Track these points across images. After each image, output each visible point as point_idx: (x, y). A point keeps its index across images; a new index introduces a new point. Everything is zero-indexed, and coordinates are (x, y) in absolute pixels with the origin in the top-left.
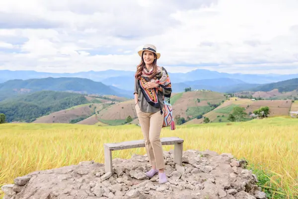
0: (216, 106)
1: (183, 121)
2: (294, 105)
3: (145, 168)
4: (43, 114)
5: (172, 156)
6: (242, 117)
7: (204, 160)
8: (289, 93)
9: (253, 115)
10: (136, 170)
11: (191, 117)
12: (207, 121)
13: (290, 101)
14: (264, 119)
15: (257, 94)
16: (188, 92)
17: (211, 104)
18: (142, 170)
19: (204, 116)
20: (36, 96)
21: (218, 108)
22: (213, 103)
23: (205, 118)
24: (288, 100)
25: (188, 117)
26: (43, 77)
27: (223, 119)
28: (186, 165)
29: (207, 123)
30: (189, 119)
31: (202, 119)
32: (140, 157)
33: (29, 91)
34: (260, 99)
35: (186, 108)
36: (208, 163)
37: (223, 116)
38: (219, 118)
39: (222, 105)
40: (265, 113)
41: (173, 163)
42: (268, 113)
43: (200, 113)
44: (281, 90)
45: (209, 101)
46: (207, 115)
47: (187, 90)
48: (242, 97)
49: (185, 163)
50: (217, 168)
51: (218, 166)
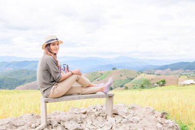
0: (132, 79)
1: (112, 89)
2: (180, 79)
3: (79, 119)
4: (20, 84)
5: (104, 108)
6: (148, 86)
7: (132, 112)
8: (176, 71)
9: (156, 84)
10: (70, 121)
11: (116, 86)
12: (127, 88)
13: (178, 76)
14: (163, 87)
15: (157, 72)
18: (76, 121)
19: (124, 85)
20: (16, 72)
21: (134, 80)
22: (130, 78)
24: (176, 75)
25: (114, 86)
26: (21, 60)
27: (136, 87)
28: (116, 116)
29: (126, 90)
31: (124, 88)
32: (76, 110)
33: (11, 69)
34: (159, 75)
36: (135, 114)
38: (134, 87)
39: (136, 79)
40: (163, 83)
41: (105, 115)
42: (165, 84)
43: (122, 84)
44: (172, 70)
45: (128, 76)
46: (126, 85)
47: (113, 69)
48: (148, 74)
49: (115, 114)
50: (144, 119)
51: (144, 117)
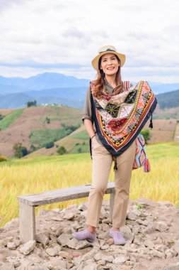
0: (73, 129)
1: (25, 153)
7: (147, 213)
8: (172, 110)
11: (36, 146)
12: (62, 151)
13: (174, 121)
16: (32, 108)
17: (66, 125)
19: (56, 143)
21: (77, 131)
22: (69, 125)
23: (57, 147)
24: (171, 120)
25: (32, 147)
27: (84, 148)
29: (62, 154)
30: (34, 149)
31: (54, 149)
35: (29, 133)
36: (154, 217)
37: (84, 144)
38: (78, 147)
39: (83, 128)
42: (149, 139)
43: (51, 140)
45: (64, 122)
46: (60, 143)
47: (30, 104)
50: (172, 224)
51: (172, 221)
